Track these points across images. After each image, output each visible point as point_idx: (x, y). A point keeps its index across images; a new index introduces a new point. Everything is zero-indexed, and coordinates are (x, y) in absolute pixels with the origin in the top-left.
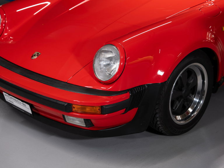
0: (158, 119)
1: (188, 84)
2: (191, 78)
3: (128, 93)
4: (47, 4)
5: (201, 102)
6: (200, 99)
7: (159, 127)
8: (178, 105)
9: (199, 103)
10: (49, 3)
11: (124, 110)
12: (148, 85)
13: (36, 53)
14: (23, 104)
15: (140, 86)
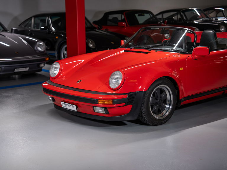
0: (144, 113)
1: (161, 97)
2: (163, 94)
3: (127, 95)
4: (82, 61)
5: (170, 107)
6: (170, 106)
7: (145, 118)
8: (155, 107)
9: (169, 108)
10: (83, 61)
11: (124, 104)
12: (137, 92)
13: (79, 81)
14: (72, 106)
15: (133, 92)
